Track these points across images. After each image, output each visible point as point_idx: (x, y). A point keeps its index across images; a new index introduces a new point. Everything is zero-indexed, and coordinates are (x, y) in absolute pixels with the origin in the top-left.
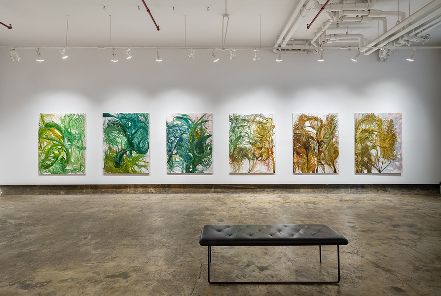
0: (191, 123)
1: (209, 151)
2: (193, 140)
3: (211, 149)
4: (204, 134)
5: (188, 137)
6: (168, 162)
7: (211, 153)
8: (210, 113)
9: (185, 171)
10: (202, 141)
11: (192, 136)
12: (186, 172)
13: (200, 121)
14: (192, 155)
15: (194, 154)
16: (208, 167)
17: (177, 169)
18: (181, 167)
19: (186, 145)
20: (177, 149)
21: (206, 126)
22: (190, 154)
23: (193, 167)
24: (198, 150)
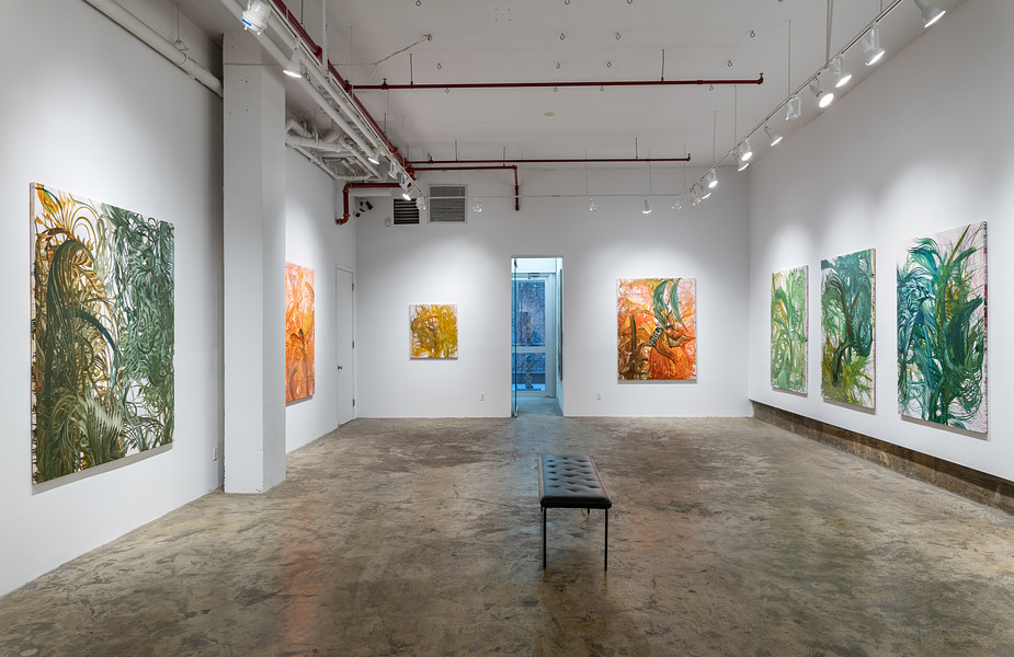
0: (938, 263)
1: (975, 355)
2: (943, 319)
3: (981, 349)
4: (966, 296)
5: (933, 308)
6: (900, 382)
7: (978, 364)
8: (976, 223)
9: (927, 418)
10: (960, 322)
11: (940, 303)
12: (930, 418)
13: (957, 255)
14: (940, 367)
15: (943, 364)
16: (974, 409)
17: (916, 407)
18: (921, 400)
19: (930, 335)
20: (914, 347)
21: (968, 269)
22: (936, 361)
23: (942, 404)
24: (951, 350)
